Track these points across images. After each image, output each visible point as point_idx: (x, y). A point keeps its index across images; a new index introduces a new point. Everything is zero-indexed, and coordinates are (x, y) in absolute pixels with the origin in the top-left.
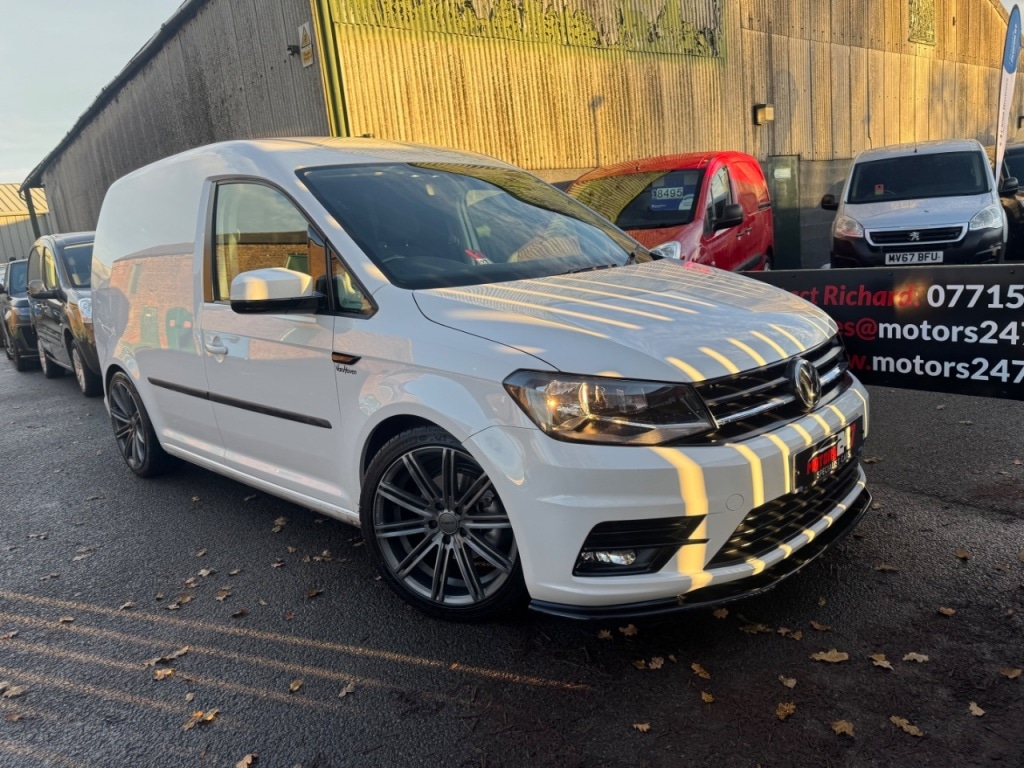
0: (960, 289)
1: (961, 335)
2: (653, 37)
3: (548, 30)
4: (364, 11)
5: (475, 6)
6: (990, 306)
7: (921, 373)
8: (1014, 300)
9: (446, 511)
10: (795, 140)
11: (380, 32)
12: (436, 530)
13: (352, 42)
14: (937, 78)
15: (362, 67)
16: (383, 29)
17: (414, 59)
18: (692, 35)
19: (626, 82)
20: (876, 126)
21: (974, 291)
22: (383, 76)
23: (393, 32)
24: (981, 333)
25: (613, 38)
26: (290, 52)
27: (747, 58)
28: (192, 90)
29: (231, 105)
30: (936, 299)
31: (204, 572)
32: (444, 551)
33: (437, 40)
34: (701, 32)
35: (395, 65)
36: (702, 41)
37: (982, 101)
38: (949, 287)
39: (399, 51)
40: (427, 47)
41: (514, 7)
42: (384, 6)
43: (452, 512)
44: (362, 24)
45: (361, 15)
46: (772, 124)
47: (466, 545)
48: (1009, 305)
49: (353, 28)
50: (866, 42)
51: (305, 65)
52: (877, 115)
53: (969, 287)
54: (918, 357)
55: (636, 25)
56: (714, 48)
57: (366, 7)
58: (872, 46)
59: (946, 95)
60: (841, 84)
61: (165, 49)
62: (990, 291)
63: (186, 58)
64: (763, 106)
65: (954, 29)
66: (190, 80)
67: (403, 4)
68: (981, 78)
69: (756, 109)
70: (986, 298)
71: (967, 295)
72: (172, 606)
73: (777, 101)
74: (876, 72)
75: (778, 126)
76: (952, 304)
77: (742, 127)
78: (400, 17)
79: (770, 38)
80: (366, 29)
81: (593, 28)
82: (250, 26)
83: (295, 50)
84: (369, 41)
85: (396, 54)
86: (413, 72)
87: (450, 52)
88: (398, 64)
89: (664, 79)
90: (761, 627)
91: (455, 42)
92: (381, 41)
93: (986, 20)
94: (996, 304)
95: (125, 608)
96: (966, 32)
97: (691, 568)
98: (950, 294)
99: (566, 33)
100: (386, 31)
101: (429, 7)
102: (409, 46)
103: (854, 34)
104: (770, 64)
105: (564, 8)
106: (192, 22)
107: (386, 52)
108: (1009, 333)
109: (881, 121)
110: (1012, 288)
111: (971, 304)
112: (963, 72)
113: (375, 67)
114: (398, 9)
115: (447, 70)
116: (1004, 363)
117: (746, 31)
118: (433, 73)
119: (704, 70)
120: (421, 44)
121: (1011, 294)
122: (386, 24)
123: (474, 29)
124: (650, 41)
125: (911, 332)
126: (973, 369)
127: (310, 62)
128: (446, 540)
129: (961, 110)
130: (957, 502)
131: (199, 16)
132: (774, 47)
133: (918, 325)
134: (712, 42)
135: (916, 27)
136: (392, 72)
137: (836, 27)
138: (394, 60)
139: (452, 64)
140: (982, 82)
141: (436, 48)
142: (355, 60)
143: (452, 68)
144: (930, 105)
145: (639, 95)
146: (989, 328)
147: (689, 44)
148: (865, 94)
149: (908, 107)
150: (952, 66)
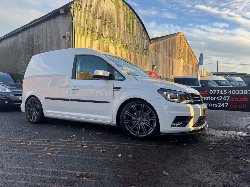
0: (215, 91)
1: (216, 99)
2: (136, 49)
3: (117, 43)
4: (82, 32)
5: (103, 36)
6: (221, 94)
7: (209, 106)
8: (225, 93)
9: (140, 118)
10: (160, 73)
11: (84, 37)
12: (137, 122)
13: (78, 38)
14: (184, 66)
15: (80, 43)
16: (85, 36)
17: (90, 44)
18: (142, 50)
19: (130, 56)
20: (174, 73)
21: (218, 91)
22: (84, 46)
23: (87, 37)
24: (219, 98)
25: (129, 47)
26: (63, 37)
27: (152, 56)
28: (29, 42)
29: (41, 47)
30: (211, 92)
31: (74, 135)
32: (139, 126)
33: (95, 41)
34: (144, 49)
35: (86, 44)
36: (144, 51)
37: (192, 72)
38: (214, 90)
39: (88, 41)
40: (93, 42)
41: (111, 37)
42: (86, 32)
43: (141, 118)
44: (81, 34)
45: (81, 32)
46: (156, 70)
47: (144, 124)
48: (224, 94)
49: (79, 35)
50: (172, 57)
51: (66, 40)
52: (174, 71)
53: (217, 90)
54: (208, 103)
55: (133, 46)
56: (146, 53)
57: (82, 31)
58: (173, 58)
59: (186, 69)
60: (168, 64)
61: (22, 33)
62: (221, 91)
63: (29, 35)
64: (155, 66)
65: (187, 57)
66: (29, 40)
67: (90, 33)
68: (191, 67)
69: (153, 66)
70: (220, 92)
71: (217, 92)
72: (73, 139)
73: (157, 65)
74: (174, 63)
75: (157, 70)
76: (214, 93)
77: (150, 69)
78: (88, 35)
79: (156, 53)
80: (81, 36)
81: (125, 45)
82: (52, 31)
83: (65, 37)
84: (82, 38)
85: (87, 41)
86: (90, 46)
87: (98, 44)
88: (87, 44)
89: (137, 57)
90: (199, 140)
91: (99, 42)
92: (84, 39)
93: (192, 57)
94: (222, 93)
95: (61, 140)
96: (189, 58)
97: (191, 126)
98: (214, 92)
99: (120, 45)
100: (85, 37)
101: (94, 34)
102: (90, 41)
103: (170, 55)
104: (156, 58)
105: (120, 40)
106: (33, 28)
107: (85, 41)
108: (224, 98)
109: (174, 72)
110: (225, 91)
111: (218, 93)
112: (188, 66)
113: (82, 44)
114: (88, 33)
115: (97, 47)
116: (223, 104)
117: (152, 51)
118: (94, 47)
119: (145, 57)
120: (92, 41)
121: (224, 92)
122: (86, 35)
123: (103, 40)
124: (135, 49)
125: (207, 98)
126: (218, 105)
127: (68, 40)
128: (139, 124)
129: (188, 73)
130: (217, 129)
131: (35, 27)
132: (157, 55)
133: (208, 97)
134: (146, 52)
135: (181, 56)
136: (86, 45)
137: (167, 53)
138: (86, 43)
139: (98, 46)
140: (191, 68)
141: (95, 42)
142: (78, 42)
143: (98, 47)
144: (183, 71)
145: (132, 60)
146: (221, 98)
147: (142, 51)
148: (172, 67)
149: (179, 70)
150: (187, 64)
